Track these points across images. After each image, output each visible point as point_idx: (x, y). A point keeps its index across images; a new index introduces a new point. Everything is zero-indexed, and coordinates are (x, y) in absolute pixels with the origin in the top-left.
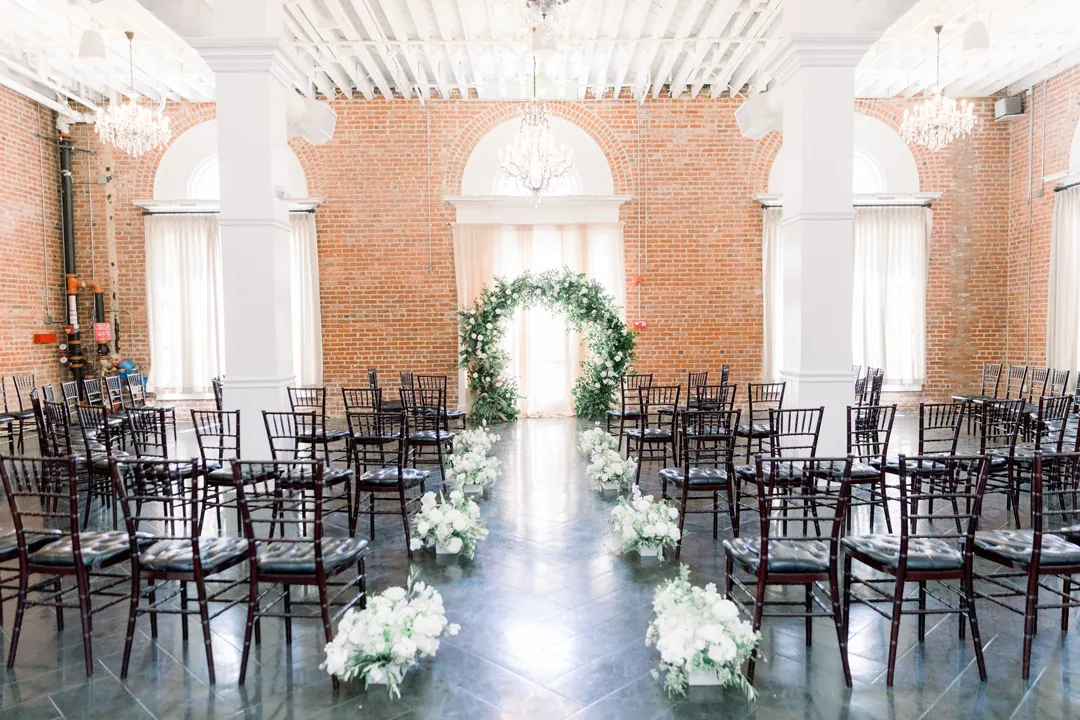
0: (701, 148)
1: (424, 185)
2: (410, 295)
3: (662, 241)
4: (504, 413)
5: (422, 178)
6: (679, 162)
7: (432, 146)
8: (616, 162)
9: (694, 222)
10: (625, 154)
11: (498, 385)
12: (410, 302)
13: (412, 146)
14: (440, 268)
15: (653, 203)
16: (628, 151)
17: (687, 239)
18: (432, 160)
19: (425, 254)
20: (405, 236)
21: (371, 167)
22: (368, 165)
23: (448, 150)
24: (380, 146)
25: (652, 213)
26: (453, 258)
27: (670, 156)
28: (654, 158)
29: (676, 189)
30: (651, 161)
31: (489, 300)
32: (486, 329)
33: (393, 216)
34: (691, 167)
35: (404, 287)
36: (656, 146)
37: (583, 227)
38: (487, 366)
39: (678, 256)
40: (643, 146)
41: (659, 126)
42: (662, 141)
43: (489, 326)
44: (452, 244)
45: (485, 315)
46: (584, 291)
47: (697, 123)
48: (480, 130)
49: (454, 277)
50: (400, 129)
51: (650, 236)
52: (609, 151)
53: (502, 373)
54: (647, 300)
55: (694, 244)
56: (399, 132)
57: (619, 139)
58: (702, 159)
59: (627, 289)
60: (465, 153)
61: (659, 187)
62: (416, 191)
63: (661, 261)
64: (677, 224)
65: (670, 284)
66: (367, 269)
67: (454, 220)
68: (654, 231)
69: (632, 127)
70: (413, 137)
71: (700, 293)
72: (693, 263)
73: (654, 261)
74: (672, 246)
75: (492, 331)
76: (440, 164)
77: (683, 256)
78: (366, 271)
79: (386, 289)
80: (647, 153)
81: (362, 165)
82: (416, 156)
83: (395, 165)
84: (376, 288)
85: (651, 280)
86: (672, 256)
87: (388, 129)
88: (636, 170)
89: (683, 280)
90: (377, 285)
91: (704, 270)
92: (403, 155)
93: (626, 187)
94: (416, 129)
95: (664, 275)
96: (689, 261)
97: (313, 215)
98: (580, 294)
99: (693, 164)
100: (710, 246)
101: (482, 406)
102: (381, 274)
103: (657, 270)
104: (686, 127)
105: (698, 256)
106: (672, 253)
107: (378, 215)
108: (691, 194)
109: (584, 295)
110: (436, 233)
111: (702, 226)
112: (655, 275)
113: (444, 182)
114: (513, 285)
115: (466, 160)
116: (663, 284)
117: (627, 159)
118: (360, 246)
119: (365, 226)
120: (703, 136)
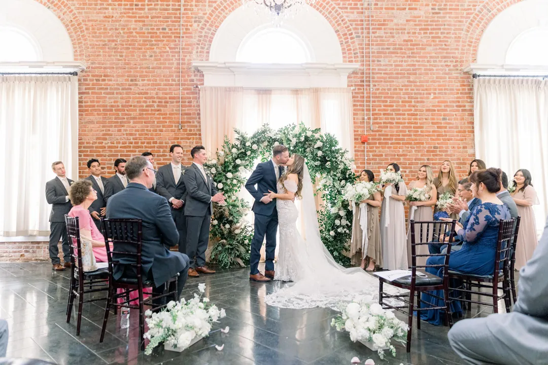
0: (418, 27)
1: (176, 55)
2: (162, 150)
3: (385, 106)
4: (242, 259)
5: (174, 48)
6: (400, 39)
7: (186, 21)
8: (345, 37)
9: (413, 90)
10: (353, 31)
11: (237, 231)
12: (161, 156)
13: (167, 22)
14: (188, 126)
15: (377, 73)
16: (355, 29)
17: (407, 104)
18: (184, 33)
19: (177, 114)
20: (158, 98)
21: (130, 39)
22: (128, 37)
23: (198, 25)
24: (139, 21)
25: (376, 82)
26: (199, 118)
27: (391, 33)
28: (377, 35)
29: (397, 61)
30: (375, 37)
31: (230, 151)
32: (227, 178)
33: (148, 80)
34: (409, 43)
35: (156, 143)
36: (379, 25)
37: (316, 91)
38: (227, 213)
39: (400, 119)
40: (368, 25)
41: (381, 8)
42: (384, 21)
43: (229, 175)
44: (199, 106)
45: (225, 166)
46: (319, 144)
47: (413, 6)
48: (226, 9)
49: (200, 135)
50: (156, 7)
51: (374, 102)
52: (338, 28)
53: (241, 220)
54: (371, 157)
55: (413, 109)
56: (156, 9)
57: (347, 19)
58: (420, 36)
59: (355, 147)
60: (214, 28)
61: (382, 59)
62: (169, 60)
63: (384, 123)
64: (398, 91)
65: (391, 144)
66: (123, 126)
67: (203, 84)
68: (377, 97)
69: (358, 9)
70: (168, 13)
71: (419, 151)
72: (412, 125)
73: (378, 123)
74: (393, 110)
75: (232, 179)
76: (191, 37)
77: (404, 119)
78: (122, 128)
79: (140, 144)
80: (371, 31)
81: (123, 37)
82: (171, 30)
83: (151, 37)
84: (131, 143)
85: (375, 139)
86: (394, 119)
87: (146, 7)
88: (362, 45)
89: (403, 139)
90: (132, 140)
91: (422, 132)
92: (158, 29)
93: (353, 59)
94: (171, 7)
95: (387, 135)
96: (408, 123)
97: (76, 78)
98: (316, 147)
99: (412, 41)
100: (427, 110)
101: (221, 252)
102: (136, 131)
103: (381, 131)
104: (405, 9)
105: (416, 119)
106: (394, 116)
107: (136, 80)
108: (409, 65)
109: (319, 148)
110: (186, 95)
111: (420, 94)
112: (379, 135)
113: (194, 52)
114: (252, 138)
115: (213, 34)
116: (387, 143)
117: (354, 35)
118: (118, 106)
119: (123, 89)
120: (420, 17)
